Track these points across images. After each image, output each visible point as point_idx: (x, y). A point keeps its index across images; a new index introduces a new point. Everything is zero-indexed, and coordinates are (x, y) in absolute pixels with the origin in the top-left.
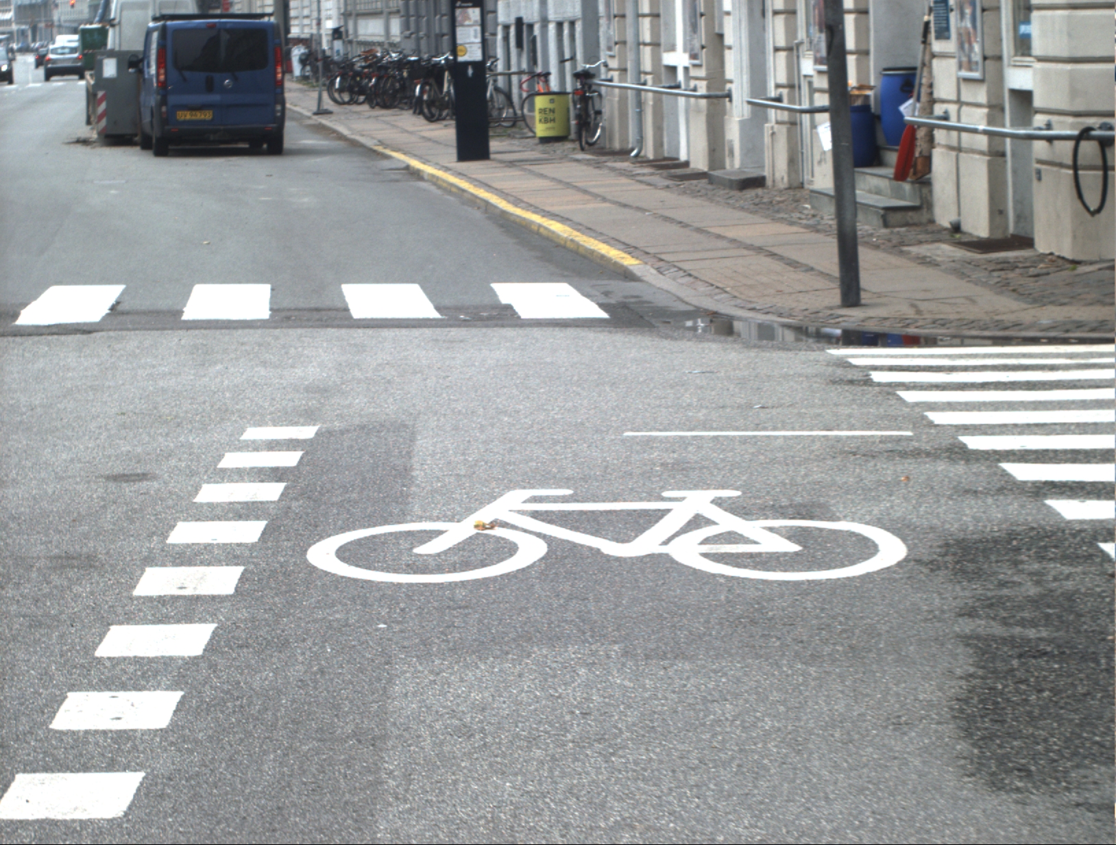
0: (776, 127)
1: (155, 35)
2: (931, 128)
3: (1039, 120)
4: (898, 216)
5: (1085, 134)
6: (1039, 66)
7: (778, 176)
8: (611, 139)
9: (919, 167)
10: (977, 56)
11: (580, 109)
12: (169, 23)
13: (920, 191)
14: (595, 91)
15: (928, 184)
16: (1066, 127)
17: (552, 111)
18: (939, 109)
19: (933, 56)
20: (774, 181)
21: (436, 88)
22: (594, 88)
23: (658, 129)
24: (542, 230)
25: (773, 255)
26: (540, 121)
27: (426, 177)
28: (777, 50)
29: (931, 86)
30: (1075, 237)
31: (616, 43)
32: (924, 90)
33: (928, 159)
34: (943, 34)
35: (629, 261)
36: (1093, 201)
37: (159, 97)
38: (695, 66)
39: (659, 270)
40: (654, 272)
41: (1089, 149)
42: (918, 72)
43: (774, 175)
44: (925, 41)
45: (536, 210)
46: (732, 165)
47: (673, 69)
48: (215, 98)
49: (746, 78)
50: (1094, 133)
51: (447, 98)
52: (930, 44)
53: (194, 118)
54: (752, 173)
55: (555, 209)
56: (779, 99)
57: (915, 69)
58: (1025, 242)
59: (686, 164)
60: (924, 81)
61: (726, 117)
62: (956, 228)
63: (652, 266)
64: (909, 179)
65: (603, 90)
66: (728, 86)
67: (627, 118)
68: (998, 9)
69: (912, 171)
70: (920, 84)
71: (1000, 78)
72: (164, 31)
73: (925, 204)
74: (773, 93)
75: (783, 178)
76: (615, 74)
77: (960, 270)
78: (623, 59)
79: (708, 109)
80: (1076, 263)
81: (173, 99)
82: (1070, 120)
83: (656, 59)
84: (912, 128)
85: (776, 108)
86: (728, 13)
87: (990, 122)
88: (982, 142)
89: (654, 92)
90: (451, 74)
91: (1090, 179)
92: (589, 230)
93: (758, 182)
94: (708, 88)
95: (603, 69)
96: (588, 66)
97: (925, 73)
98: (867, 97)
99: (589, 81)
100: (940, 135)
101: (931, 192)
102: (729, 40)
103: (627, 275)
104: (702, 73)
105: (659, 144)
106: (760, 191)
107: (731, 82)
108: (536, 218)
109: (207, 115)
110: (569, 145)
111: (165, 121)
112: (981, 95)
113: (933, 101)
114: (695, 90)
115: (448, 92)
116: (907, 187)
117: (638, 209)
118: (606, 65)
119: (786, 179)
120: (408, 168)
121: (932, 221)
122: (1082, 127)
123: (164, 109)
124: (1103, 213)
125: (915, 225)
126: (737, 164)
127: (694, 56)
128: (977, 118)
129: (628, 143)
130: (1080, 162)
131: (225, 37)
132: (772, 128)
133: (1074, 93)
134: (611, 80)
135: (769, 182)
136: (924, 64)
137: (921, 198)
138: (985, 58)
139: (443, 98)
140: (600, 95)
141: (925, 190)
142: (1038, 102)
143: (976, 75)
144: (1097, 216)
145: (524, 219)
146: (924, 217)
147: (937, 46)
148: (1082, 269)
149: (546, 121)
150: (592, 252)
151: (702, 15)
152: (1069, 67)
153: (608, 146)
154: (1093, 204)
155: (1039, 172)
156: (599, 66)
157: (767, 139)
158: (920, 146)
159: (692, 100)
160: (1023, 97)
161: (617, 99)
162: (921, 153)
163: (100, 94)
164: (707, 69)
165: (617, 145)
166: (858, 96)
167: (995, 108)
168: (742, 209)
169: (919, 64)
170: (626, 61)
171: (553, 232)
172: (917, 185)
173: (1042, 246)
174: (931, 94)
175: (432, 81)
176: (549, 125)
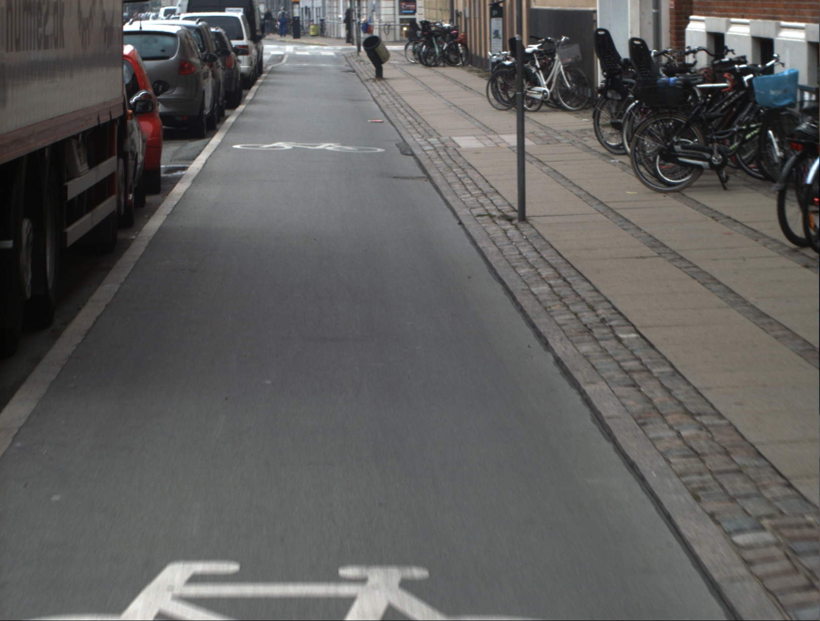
2: (373, 25)
5: (386, 25)
8: (328, 34)
11: (321, 28)
14: (324, 24)
17: (314, 29)
18: (374, 23)
29: (373, 19)
31: (329, 13)
34: (375, 11)
67: (331, 29)
78: (330, 16)
83: (337, 16)
88: (377, 27)
95: (326, 19)
96: (323, 18)
99: (323, 21)
100: (375, 27)
105: (337, 34)
110: (318, 36)
112: (378, 20)
128: (377, 23)
129: (332, 34)
134: (328, 21)
136: (372, 16)
161: (329, 25)
176: (314, 32)
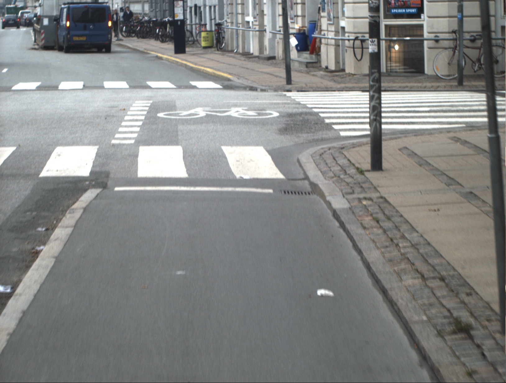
0: (279, 40)
1: (65, 10)
2: (321, 39)
3: (347, 35)
4: (311, 65)
5: (357, 38)
6: (346, 19)
7: (279, 55)
8: (228, 47)
9: (317, 50)
10: (332, 17)
11: (217, 36)
12: (71, 5)
13: (317, 58)
14: (222, 30)
15: (320, 55)
16: (352, 37)
17: (207, 37)
18: (323, 33)
19: (321, 17)
20: (278, 57)
21: (164, 30)
22: (222, 29)
23: (244, 43)
24: (204, 71)
25: (271, 75)
26: (203, 41)
27: (164, 59)
28: (279, 15)
29: (321, 26)
30: (355, 68)
31: (230, 14)
32: (319, 27)
33: (320, 48)
34: (324, 10)
35: (229, 77)
36: (359, 57)
37: (67, 32)
38: (255, 21)
39: (238, 79)
40: (237, 79)
41: (358, 43)
42: (317, 23)
43: (278, 55)
44: (319, 13)
45: (202, 66)
46: (266, 53)
47: (248, 22)
48: (87, 32)
49: (270, 25)
50: (359, 38)
51: (168, 34)
52: (320, 14)
53: (79, 39)
54: (272, 55)
55: (209, 66)
56: (280, 31)
57: (316, 21)
58: (343, 70)
59: (252, 54)
60: (319, 24)
61: (265, 38)
62: (327, 68)
63: (236, 78)
64: (314, 54)
65: (225, 30)
66: (265, 27)
67: (233, 40)
68: (337, 3)
69: (315, 52)
70: (318, 26)
71: (338, 23)
72: (69, 9)
73: (319, 61)
74: (278, 29)
75: (281, 56)
76: (229, 24)
77: (322, 77)
78: (232, 19)
79: (259, 35)
80: (355, 75)
81: (72, 33)
82: (353, 35)
83: (243, 19)
84: (316, 38)
85: (279, 34)
86: (265, 4)
87: (335, 35)
88: (333, 42)
89: (242, 30)
90: (170, 25)
91: (358, 51)
92: (219, 70)
93: (273, 58)
94: (259, 28)
95: (225, 23)
96: (220, 21)
97: (319, 22)
98: (304, 30)
99: (220, 27)
100: (323, 41)
101: (320, 58)
102: (266, 12)
103: (229, 80)
104: (257, 23)
105: (244, 48)
106: (273, 61)
107: (266, 26)
108: (202, 68)
109: (84, 39)
110: (213, 49)
111: (69, 40)
112: (332, 28)
113: (321, 30)
114: (255, 28)
115: (169, 32)
116: (314, 56)
117: (234, 65)
118: (226, 21)
119: (282, 57)
120: (157, 57)
121: (321, 66)
122: (355, 36)
123: (69, 36)
124: (362, 60)
125: (315, 67)
126: (268, 53)
127: (254, 18)
128: (331, 35)
129: (233, 48)
130: (355, 46)
131: (90, 10)
132: (278, 40)
133: (354, 27)
134: (228, 26)
135: (277, 58)
136: (318, 19)
137: (318, 59)
138: (334, 18)
139: (167, 34)
140: (224, 32)
141: (319, 57)
142: (346, 30)
143: (331, 22)
144: (360, 62)
145: (199, 68)
146: (318, 65)
147: (322, 14)
148: (355, 76)
149: (205, 41)
150: (219, 75)
151: (257, 4)
152: (353, 20)
153: (227, 49)
154: (359, 58)
155: (346, 50)
156: (224, 22)
157: (276, 44)
158: (318, 44)
159: (254, 32)
160: (343, 28)
161: (230, 33)
162: (318, 46)
163: (42, 31)
164: (259, 22)
165: (230, 49)
166: (302, 30)
167: (337, 32)
168: (267, 65)
169: (317, 20)
170: (233, 20)
171: (207, 71)
172: (316, 56)
173: (347, 71)
174: (321, 28)
175: (163, 27)
176: (206, 42)
